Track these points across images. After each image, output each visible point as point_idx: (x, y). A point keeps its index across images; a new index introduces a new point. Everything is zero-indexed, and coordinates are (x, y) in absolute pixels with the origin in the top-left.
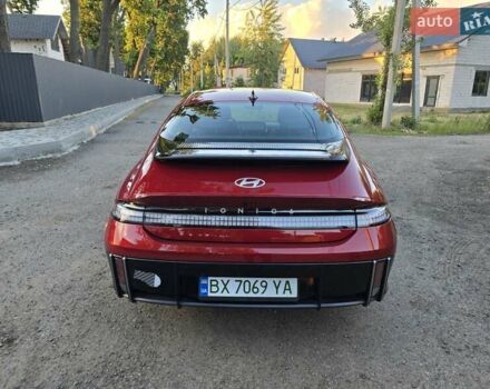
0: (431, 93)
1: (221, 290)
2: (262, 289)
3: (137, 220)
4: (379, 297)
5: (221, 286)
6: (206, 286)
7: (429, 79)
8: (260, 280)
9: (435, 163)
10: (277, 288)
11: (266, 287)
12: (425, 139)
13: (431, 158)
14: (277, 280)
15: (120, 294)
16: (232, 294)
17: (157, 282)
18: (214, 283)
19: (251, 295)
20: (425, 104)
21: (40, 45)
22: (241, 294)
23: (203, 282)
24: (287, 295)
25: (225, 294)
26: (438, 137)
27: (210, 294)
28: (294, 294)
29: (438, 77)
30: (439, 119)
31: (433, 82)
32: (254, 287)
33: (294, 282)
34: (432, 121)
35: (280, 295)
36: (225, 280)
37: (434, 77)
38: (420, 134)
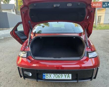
0: (99, 20)
1: (49, 77)
2: (61, 77)
3: (25, 56)
4: (95, 78)
5: (49, 76)
6: (45, 76)
7: (99, 16)
8: (60, 74)
9: (102, 36)
10: (65, 76)
11: (62, 76)
12: (99, 31)
13: (101, 35)
14: (65, 74)
15: (21, 77)
16: (52, 78)
17: (31, 75)
18: (47, 75)
19: (58, 78)
20: (98, 22)
21: (10, 11)
22: (55, 78)
23: (44, 74)
24: (68, 78)
25: (50, 78)
26: (102, 30)
27: (46, 78)
28: (71, 78)
29: (101, 16)
30: (101, 26)
31: (100, 17)
32: (59, 76)
33: (70, 75)
34: (100, 26)
35: (66, 78)
36: (50, 74)
37: (100, 16)
38: (97, 29)
